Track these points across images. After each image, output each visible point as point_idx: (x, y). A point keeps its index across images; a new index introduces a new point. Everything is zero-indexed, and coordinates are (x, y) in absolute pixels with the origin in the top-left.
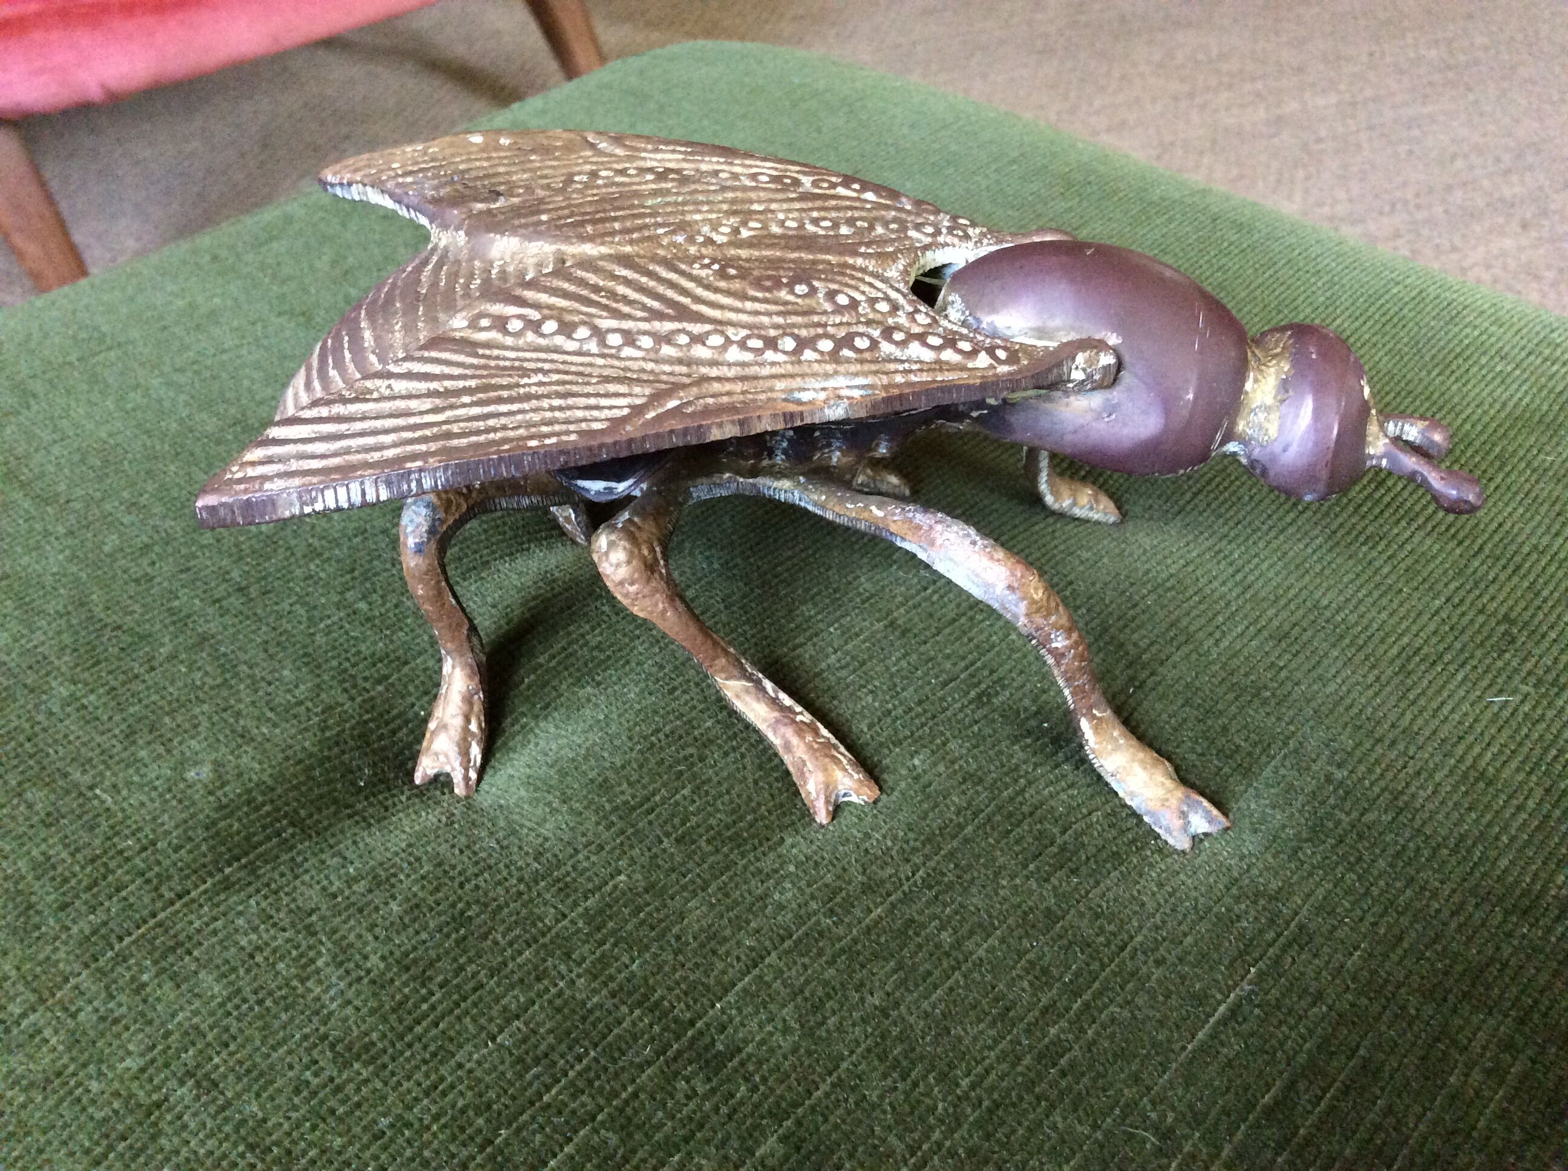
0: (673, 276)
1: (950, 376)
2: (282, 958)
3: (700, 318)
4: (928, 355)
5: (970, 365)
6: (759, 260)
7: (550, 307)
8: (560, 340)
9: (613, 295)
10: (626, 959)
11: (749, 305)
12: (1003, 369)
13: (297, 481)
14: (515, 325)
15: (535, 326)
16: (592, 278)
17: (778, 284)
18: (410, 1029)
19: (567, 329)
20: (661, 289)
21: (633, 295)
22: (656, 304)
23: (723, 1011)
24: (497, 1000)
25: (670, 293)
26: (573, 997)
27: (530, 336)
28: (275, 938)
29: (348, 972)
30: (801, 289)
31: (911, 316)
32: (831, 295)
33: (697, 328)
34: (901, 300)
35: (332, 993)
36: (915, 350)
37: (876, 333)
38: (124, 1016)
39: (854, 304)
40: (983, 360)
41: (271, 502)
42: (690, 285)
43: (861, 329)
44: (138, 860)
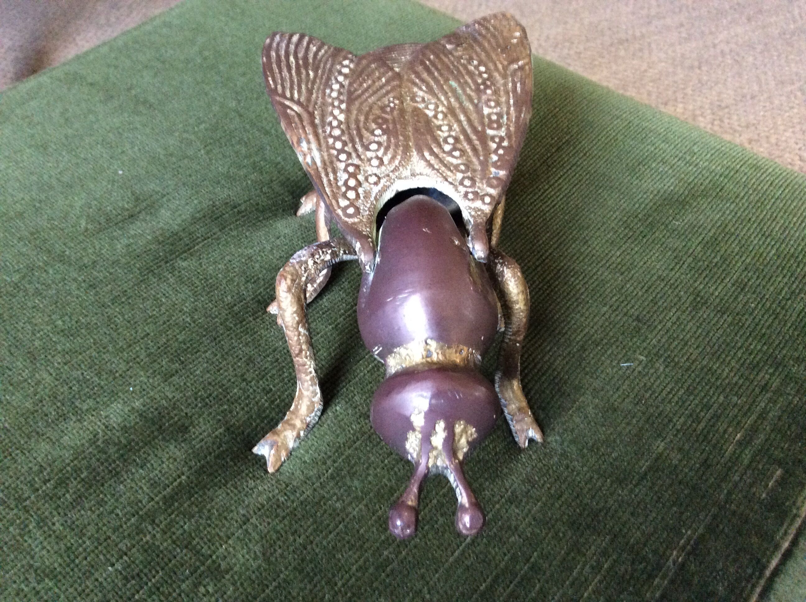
2: (12, 524)
10: (182, 523)
18: (73, 561)
23: (226, 549)
24: (117, 545)
26: (154, 544)
28: (8, 514)
29: (44, 532)
35: (37, 543)
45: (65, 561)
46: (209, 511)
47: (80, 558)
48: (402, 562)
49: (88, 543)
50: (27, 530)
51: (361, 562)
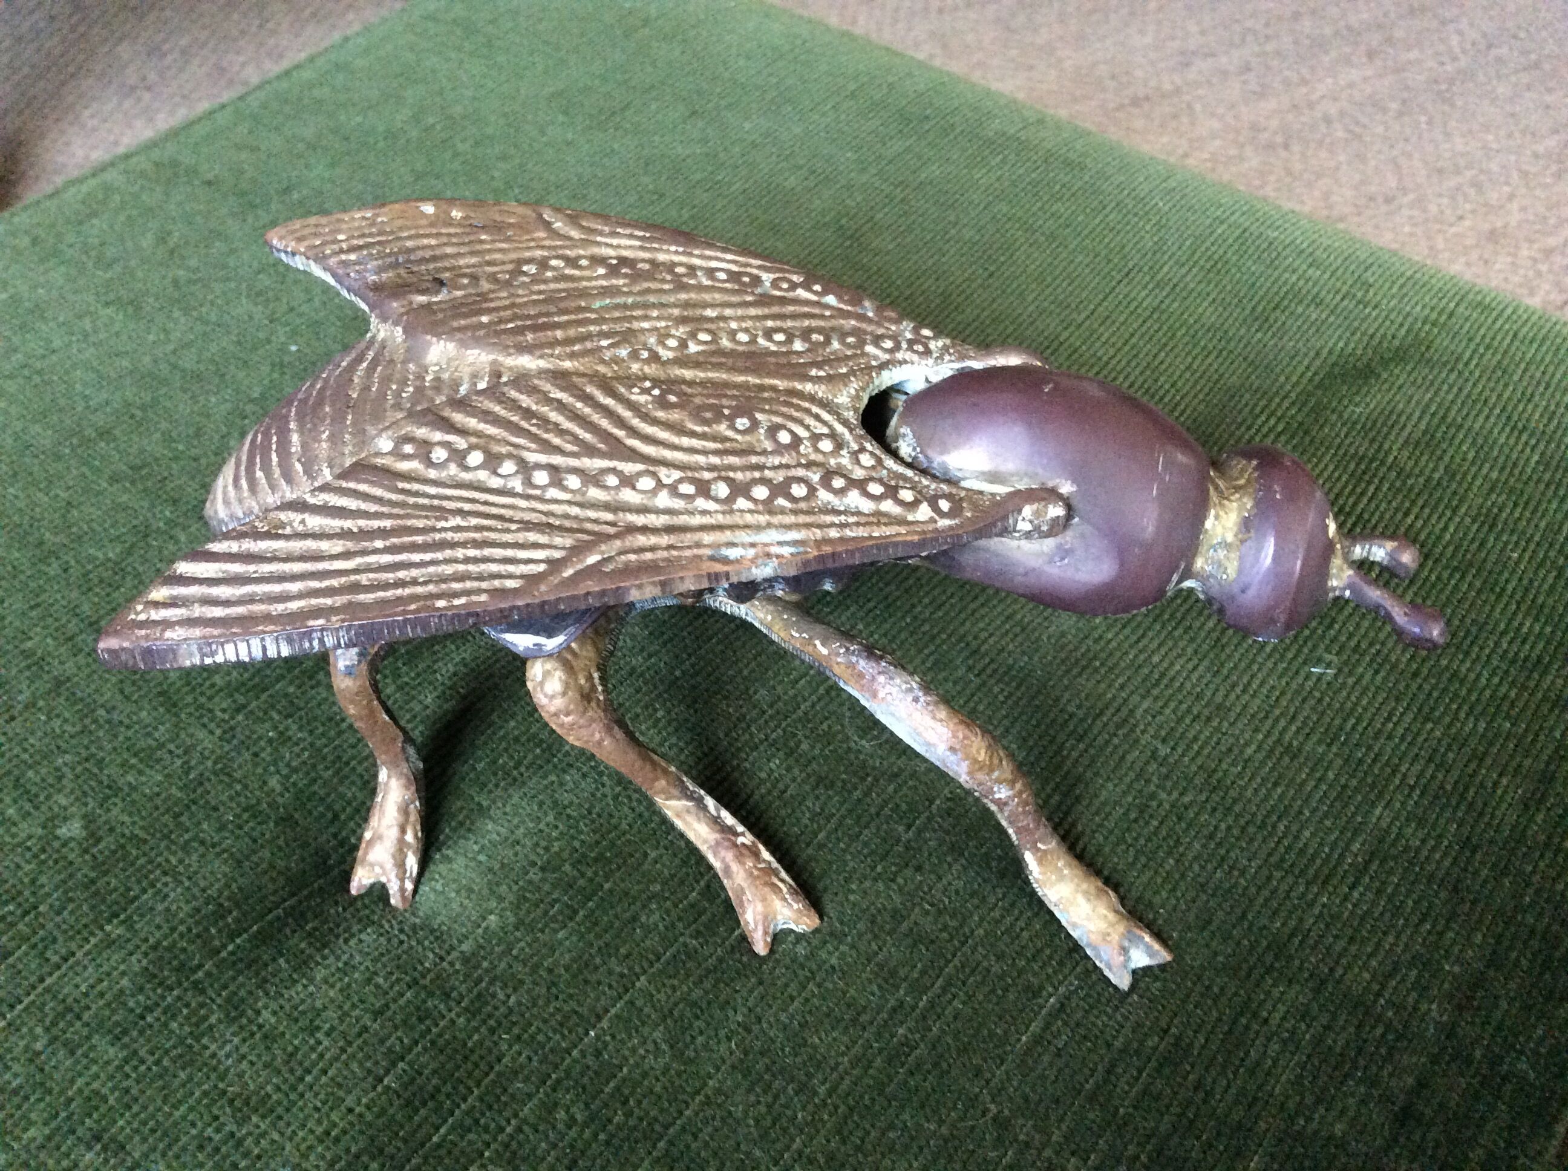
0: (609, 402)
1: (887, 531)
2: (174, 1017)
3: (634, 455)
4: (867, 506)
5: (910, 518)
6: (703, 384)
7: (478, 434)
8: (482, 475)
9: (545, 422)
11: (685, 441)
12: (944, 523)
13: (197, 632)
14: (439, 454)
15: (458, 456)
16: (525, 401)
17: (719, 417)
18: (301, 1079)
19: (492, 461)
20: (596, 418)
21: (567, 425)
22: (588, 436)
23: (598, 1037)
24: (382, 1042)
25: (605, 423)
27: (453, 469)
29: (241, 1028)
30: (742, 423)
31: (855, 455)
32: (773, 431)
33: (629, 468)
34: (847, 436)
35: (228, 1048)
36: (854, 499)
37: (815, 477)
38: (21, 1087)
39: (797, 440)
40: (924, 512)
41: (173, 650)
42: (626, 414)
43: (801, 472)
44: (21, 926)
45: (285, 1081)
46: (550, 971)
47: (315, 1072)
48: (934, 1047)
49: (326, 1043)
50: (205, 1025)
51: (857, 1049)
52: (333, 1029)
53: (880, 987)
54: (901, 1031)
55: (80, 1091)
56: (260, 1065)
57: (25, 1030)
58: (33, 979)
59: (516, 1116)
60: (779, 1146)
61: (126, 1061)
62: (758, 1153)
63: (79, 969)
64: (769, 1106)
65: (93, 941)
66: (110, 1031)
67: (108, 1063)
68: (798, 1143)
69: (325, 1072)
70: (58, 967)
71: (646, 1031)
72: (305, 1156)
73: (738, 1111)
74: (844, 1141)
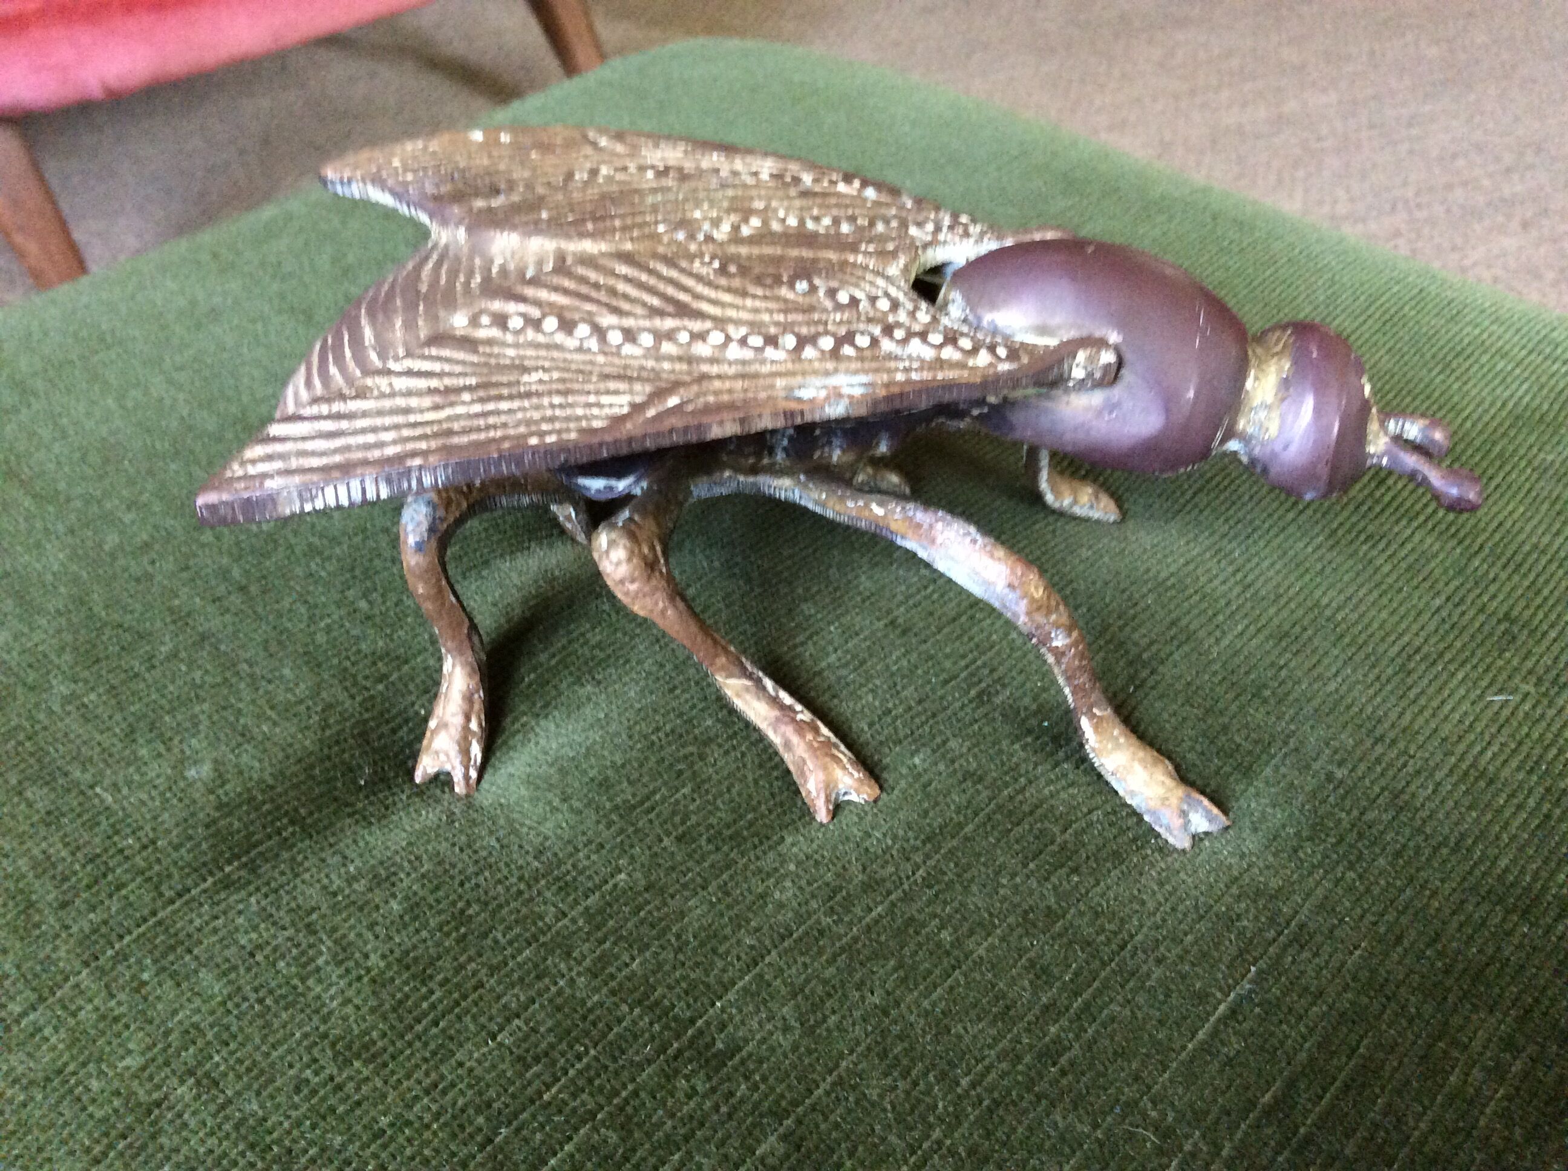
0: (672, 274)
1: (950, 375)
2: (282, 957)
3: (701, 316)
4: (928, 354)
5: (970, 363)
6: (760, 259)
7: (551, 306)
8: (559, 339)
9: (613, 293)
10: (626, 958)
11: (749, 304)
12: (1003, 367)
13: (297, 480)
14: (516, 324)
15: (534, 324)
16: (593, 277)
17: (778, 283)
18: (411, 1028)
19: (567, 327)
20: (661, 287)
21: (635, 294)
23: (723, 1009)
24: (497, 999)
25: (670, 292)
26: (573, 996)
27: (530, 335)
28: (275, 937)
30: (801, 288)
31: (911, 314)
32: (832, 293)
33: (698, 326)
34: (902, 299)
36: (916, 347)
37: (876, 331)
38: (124, 1015)
39: (855, 301)
40: (983, 358)
41: (272, 499)
42: (690, 283)
43: (862, 327)
44: (138, 859)
45: (392, 1027)
48: (1090, 1048)
50: (313, 966)
51: (1004, 1043)
52: (447, 980)
53: (1031, 983)
54: (1053, 1030)
55: (180, 1022)
56: (365, 1010)
57: (132, 960)
58: (146, 912)
59: (633, 1080)
60: (916, 1134)
61: (230, 997)
62: (893, 1139)
63: (195, 905)
64: (908, 1093)
65: (210, 880)
66: (218, 966)
67: (212, 997)
68: (937, 1134)
69: (436, 1024)
70: (172, 902)
71: (773, 1005)
72: (409, 1107)
73: (873, 1094)
74: (988, 1135)
